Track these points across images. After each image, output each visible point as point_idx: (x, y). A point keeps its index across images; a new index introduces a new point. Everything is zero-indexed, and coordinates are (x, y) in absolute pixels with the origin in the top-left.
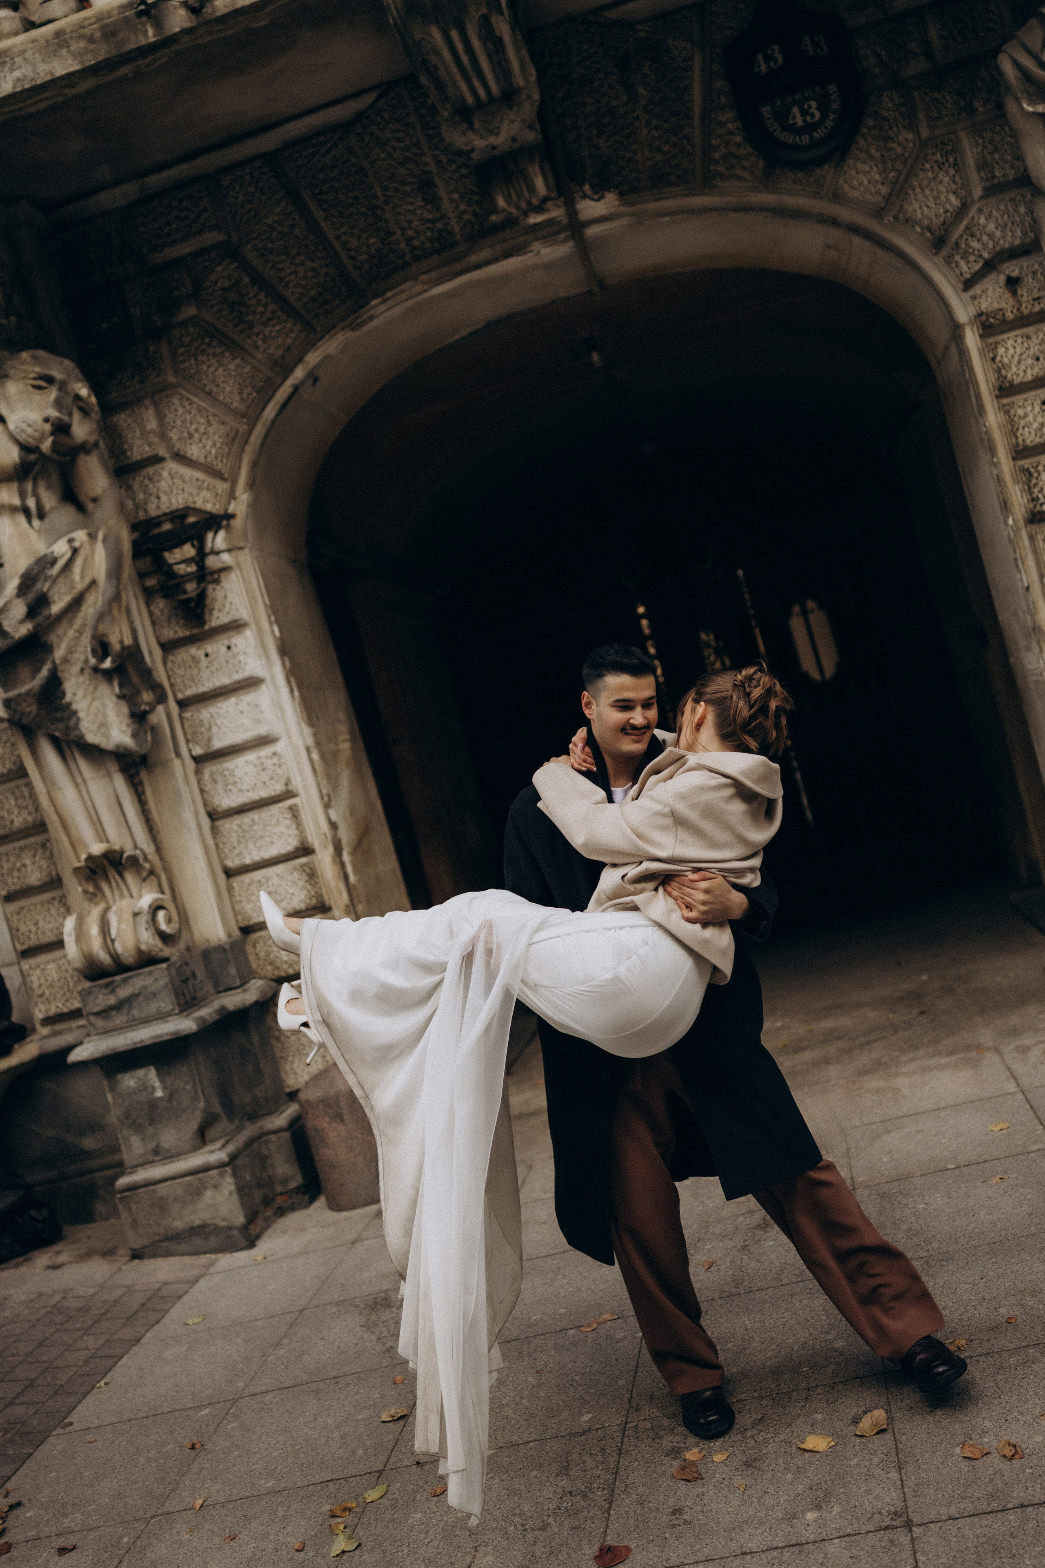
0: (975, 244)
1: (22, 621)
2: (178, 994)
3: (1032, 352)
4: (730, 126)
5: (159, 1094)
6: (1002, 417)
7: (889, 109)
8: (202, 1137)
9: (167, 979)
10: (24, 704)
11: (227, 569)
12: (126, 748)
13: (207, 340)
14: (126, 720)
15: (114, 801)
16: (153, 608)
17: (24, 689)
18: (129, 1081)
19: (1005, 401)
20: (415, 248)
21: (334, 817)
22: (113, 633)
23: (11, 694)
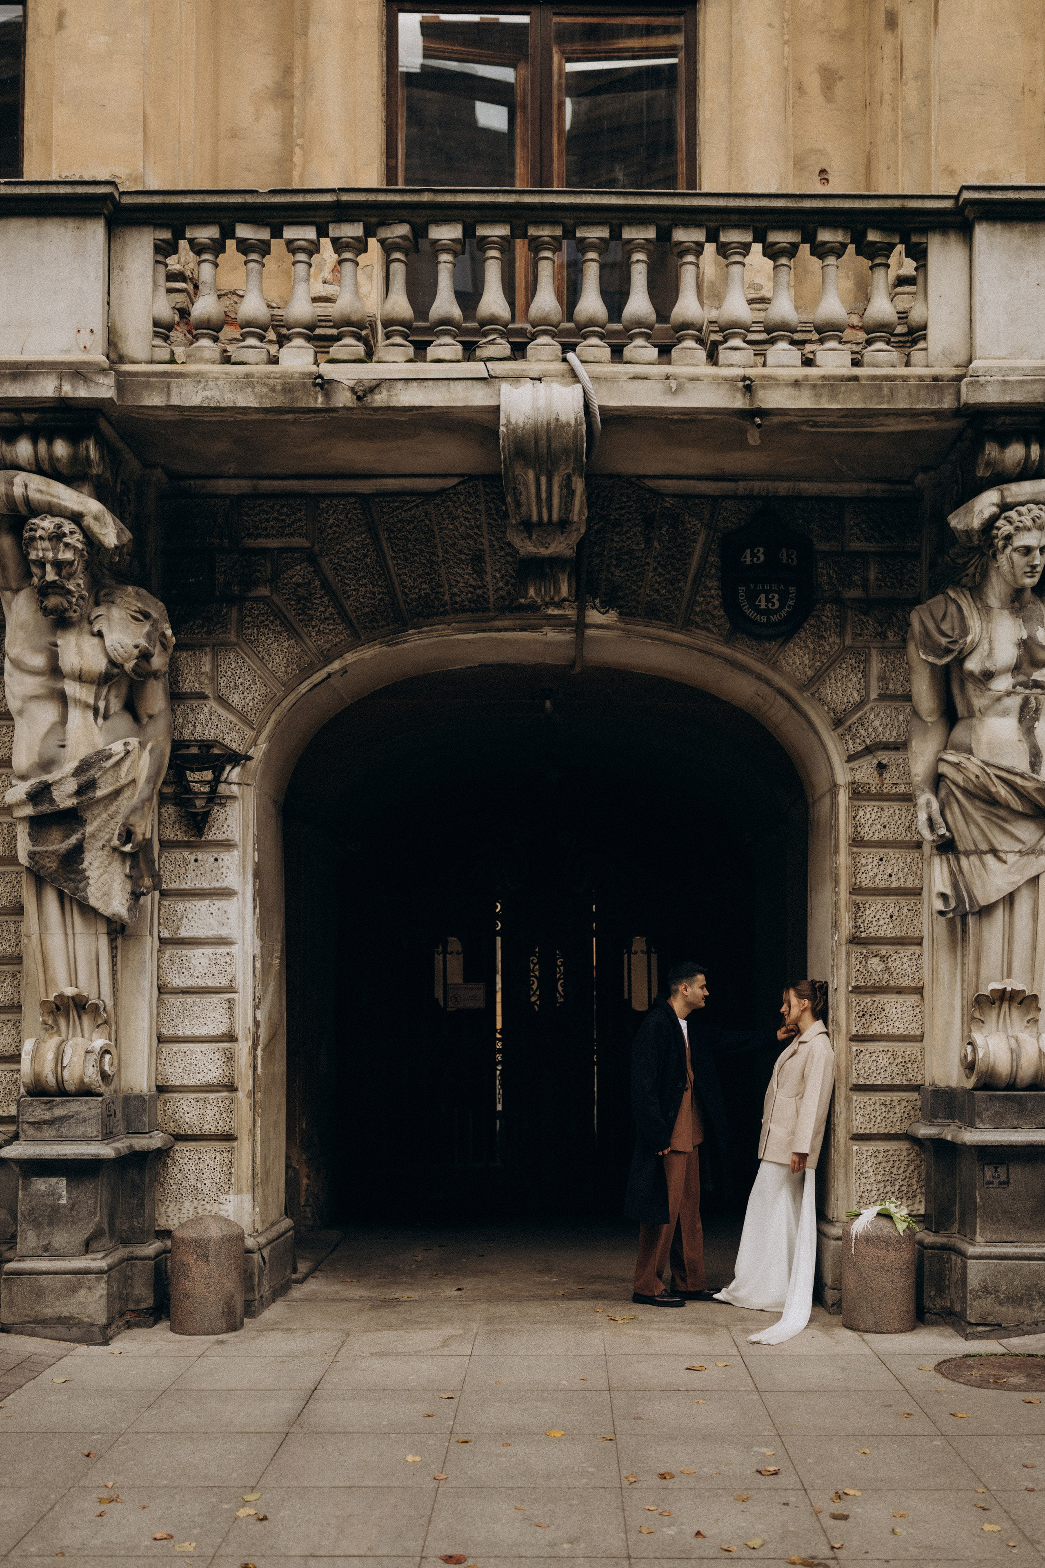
0: (862, 732)
1: (70, 796)
2: (104, 1125)
3: (882, 821)
4: (713, 591)
5: (63, 1201)
6: (849, 861)
7: (827, 617)
8: (87, 1248)
9: (100, 1110)
10: (47, 860)
11: (233, 798)
12: (120, 918)
13: (272, 618)
14: (127, 896)
15: (94, 956)
16: (163, 810)
17: (51, 848)
18: (41, 1185)
19: (855, 850)
20: (456, 603)
21: (259, 1017)
22: (140, 826)
23: (38, 849)
